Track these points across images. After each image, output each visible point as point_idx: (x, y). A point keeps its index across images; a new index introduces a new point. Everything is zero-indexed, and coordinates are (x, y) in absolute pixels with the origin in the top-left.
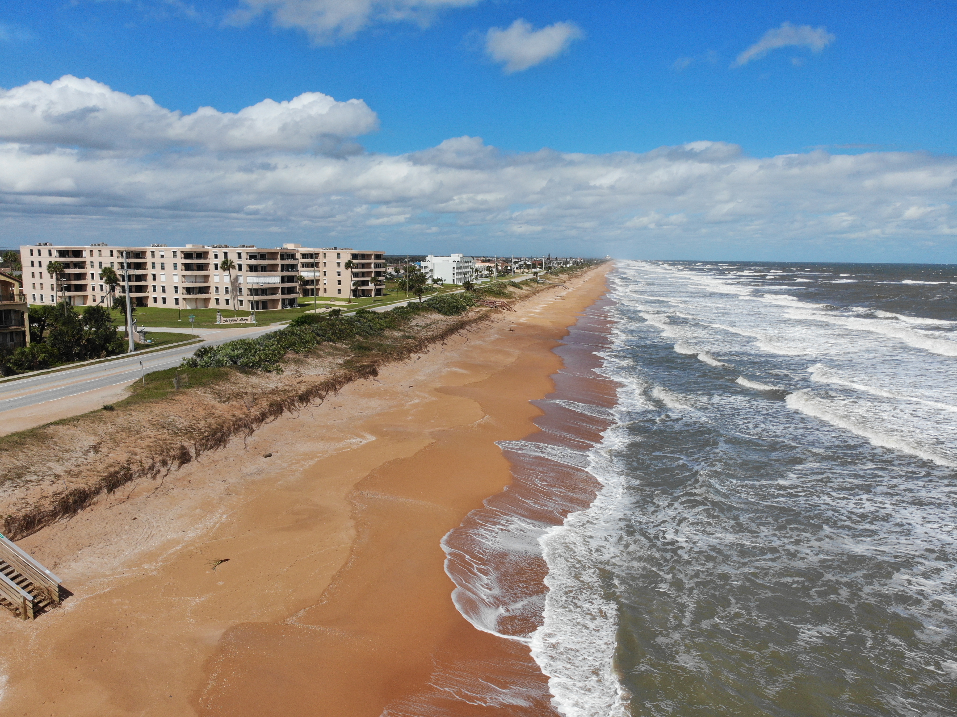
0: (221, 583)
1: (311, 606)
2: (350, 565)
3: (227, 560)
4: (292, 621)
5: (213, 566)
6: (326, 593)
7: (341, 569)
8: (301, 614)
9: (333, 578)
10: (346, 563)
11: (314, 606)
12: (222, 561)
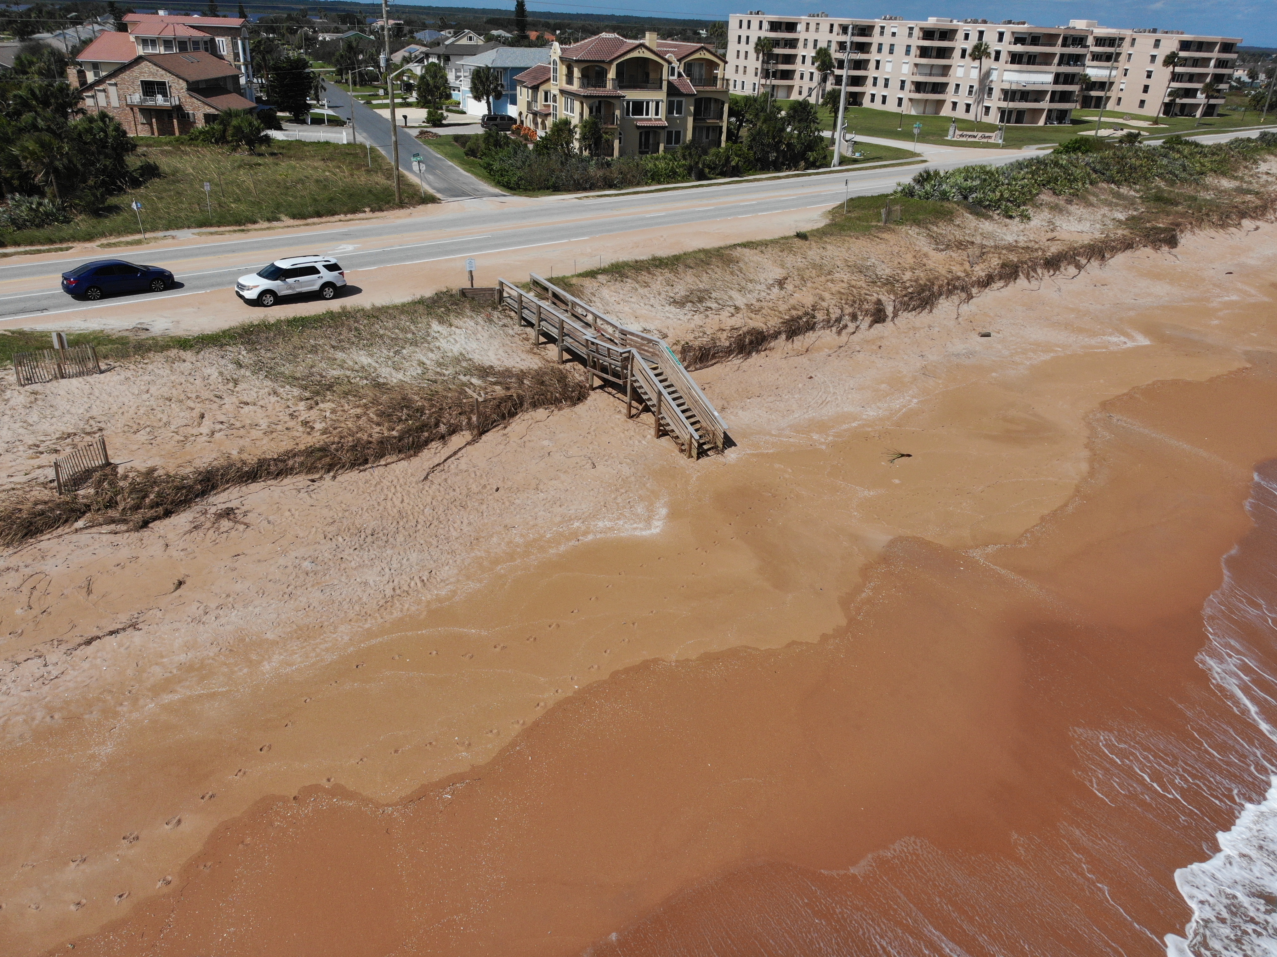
0: (897, 481)
1: (1005, 544)
2: (1070, 509)
3: (909, 456)
4: (977, 554)
5: (891, 458)
6: (1028, 535)
7: (1056, 511)
8: (990, 549)
9: (1043, 518)
10: (1066, 505)
11: (1009, 546)
12: (903, 455)
